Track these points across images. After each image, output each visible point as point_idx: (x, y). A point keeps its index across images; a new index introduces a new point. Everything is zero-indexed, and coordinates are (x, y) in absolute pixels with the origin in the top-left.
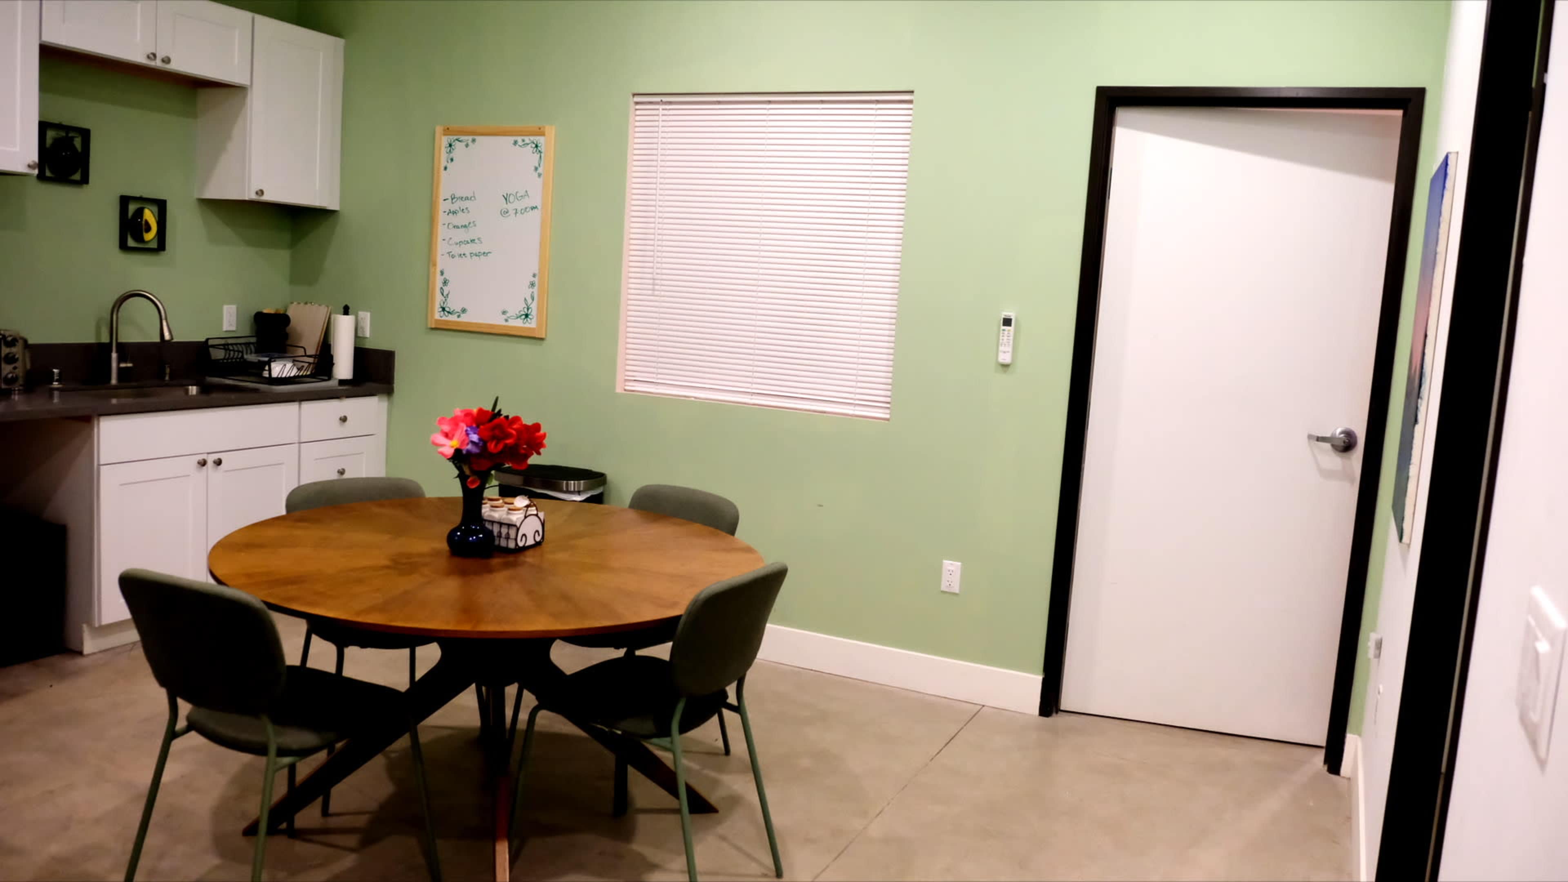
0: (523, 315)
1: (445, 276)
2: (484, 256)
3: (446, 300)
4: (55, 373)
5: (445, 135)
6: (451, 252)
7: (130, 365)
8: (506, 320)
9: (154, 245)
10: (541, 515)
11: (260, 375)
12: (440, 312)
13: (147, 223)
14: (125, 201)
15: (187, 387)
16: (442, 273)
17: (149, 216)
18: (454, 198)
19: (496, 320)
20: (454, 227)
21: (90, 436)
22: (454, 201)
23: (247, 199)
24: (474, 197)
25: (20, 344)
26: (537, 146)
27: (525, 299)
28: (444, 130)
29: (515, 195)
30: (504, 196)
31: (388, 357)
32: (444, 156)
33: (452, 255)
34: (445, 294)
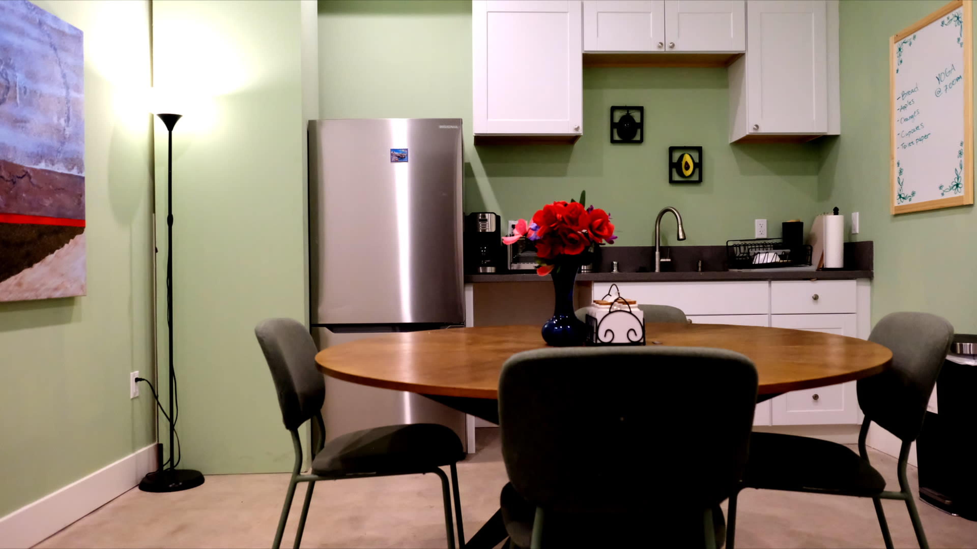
0: (955, 185)
1: (900, 166)
2: (926, 138)
3: (901, 187)
4: (614, 264)
5: (896, 43)
6: (902, 143)
7: (668, 260)
8: (943, 194)
9: (695, 178)
12: (898, 199)
13: (687, 163)
16: (898, 164)
17: (689, 159)
18: (904, 94)
19: (935, 196)
20: (905, 120)
22: (904, 97)
23: (748, 134)
24: (917, 88)
26: (958, 18)
27: (956, 170)
28: (895, 39)
29: (945, 73)
30: (937, 77)
31: (868, 247)
32: (896, 60)
33: (905, 145)
34: (901, 183)
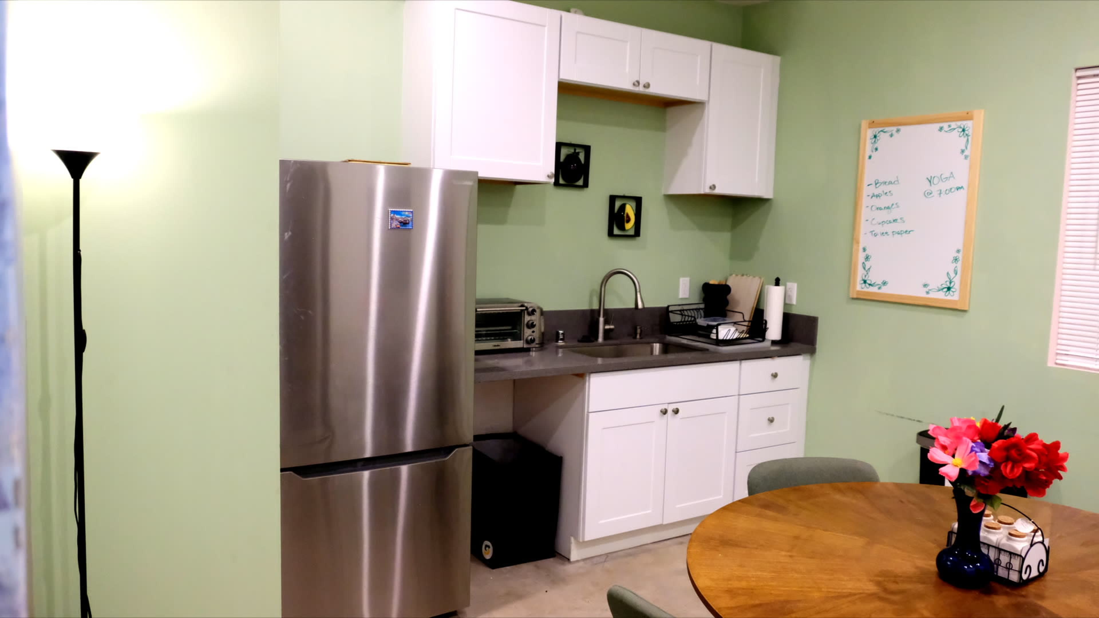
0: (945, 288)
1: (867, 252)
2: (906, 234)
3: (867, 273)
4: (561, 334)
5: (870, 127)
6: (874, 231)
7: (612, 327)
8: (928, 293)
9: (632, 232)
10: (1047, 542)
11: (708, 337)
12: (862, 284)
13: (628, 216)
14: (613, 199)
15: (652, 344)
16: (864, 250)
17: (630, 210)
18: (878, 183)
19: (917, 292)
20: (877, 209)
21: (583, 389)
22: (877, 185)
23: (702, 192)
24: (898, 181)
25: (538, 313)
26: (964, 130)
27: (948, 273)
28: (869, 124)
29: (940, 177)
30: (927, 178)
31: (811, 322)
32: (869, 146)
33: (875, 234)
34: (867, 268)
